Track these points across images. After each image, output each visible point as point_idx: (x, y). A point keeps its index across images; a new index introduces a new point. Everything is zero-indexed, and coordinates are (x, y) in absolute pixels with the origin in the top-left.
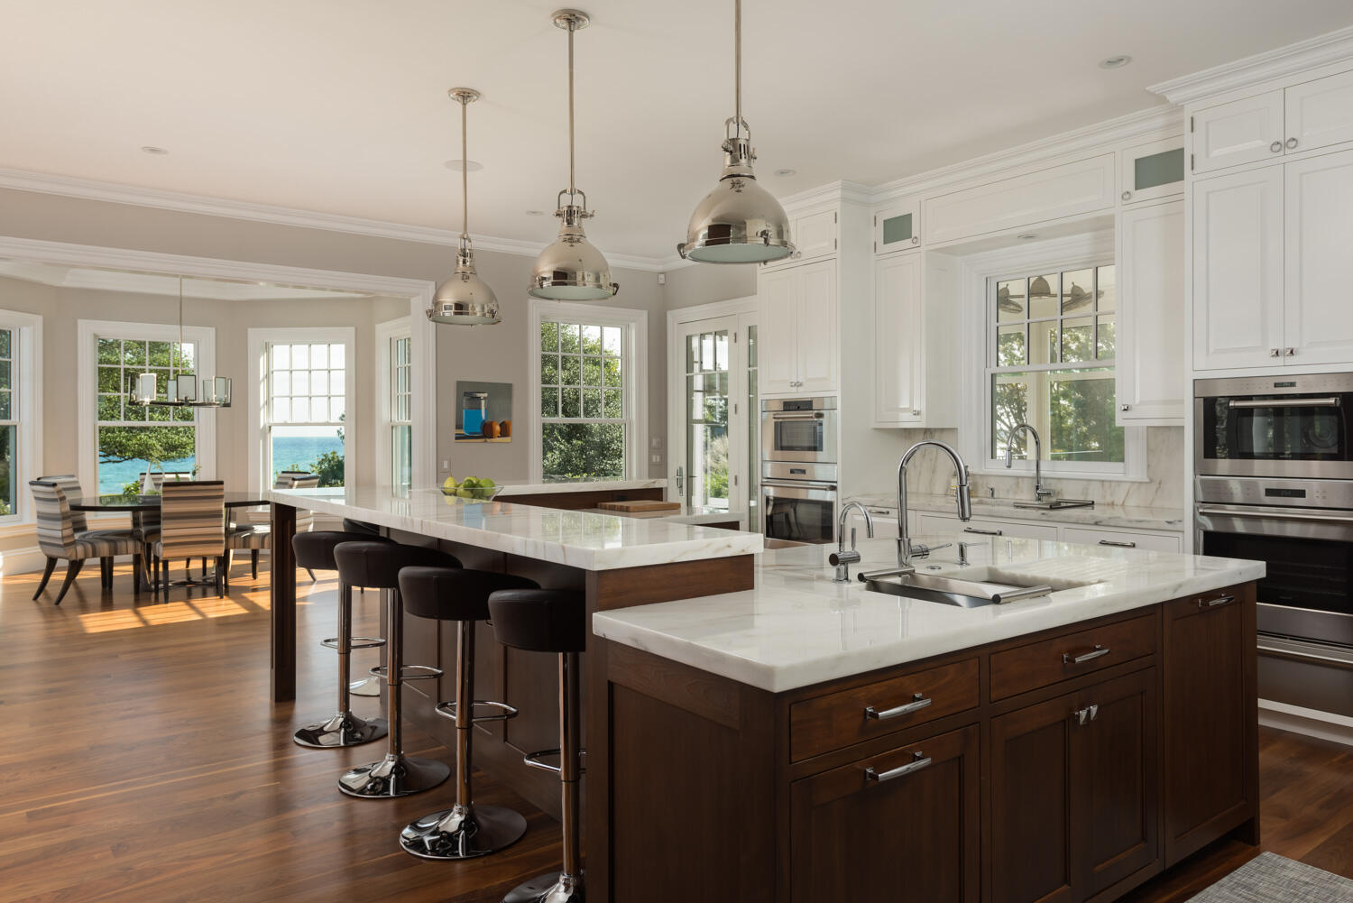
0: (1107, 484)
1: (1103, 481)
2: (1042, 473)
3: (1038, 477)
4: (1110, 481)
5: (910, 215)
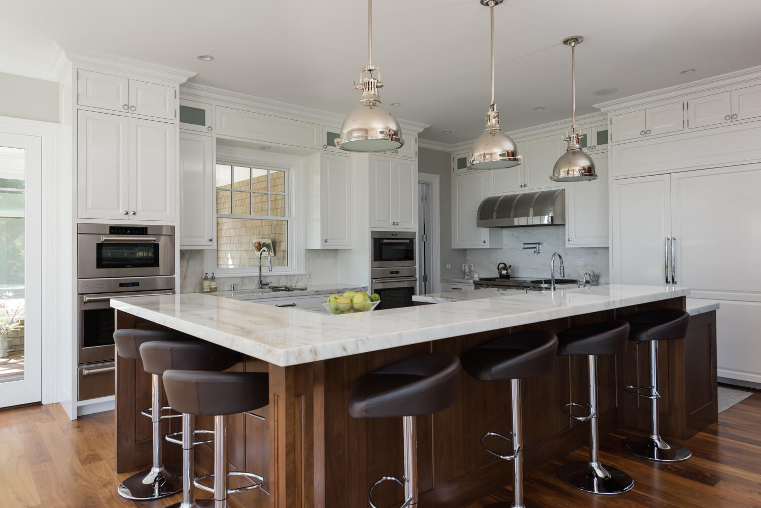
0: (288, 277)
1: (286, 276)
2: (262, 274)
4: (290, 275)
5: (204, 110)
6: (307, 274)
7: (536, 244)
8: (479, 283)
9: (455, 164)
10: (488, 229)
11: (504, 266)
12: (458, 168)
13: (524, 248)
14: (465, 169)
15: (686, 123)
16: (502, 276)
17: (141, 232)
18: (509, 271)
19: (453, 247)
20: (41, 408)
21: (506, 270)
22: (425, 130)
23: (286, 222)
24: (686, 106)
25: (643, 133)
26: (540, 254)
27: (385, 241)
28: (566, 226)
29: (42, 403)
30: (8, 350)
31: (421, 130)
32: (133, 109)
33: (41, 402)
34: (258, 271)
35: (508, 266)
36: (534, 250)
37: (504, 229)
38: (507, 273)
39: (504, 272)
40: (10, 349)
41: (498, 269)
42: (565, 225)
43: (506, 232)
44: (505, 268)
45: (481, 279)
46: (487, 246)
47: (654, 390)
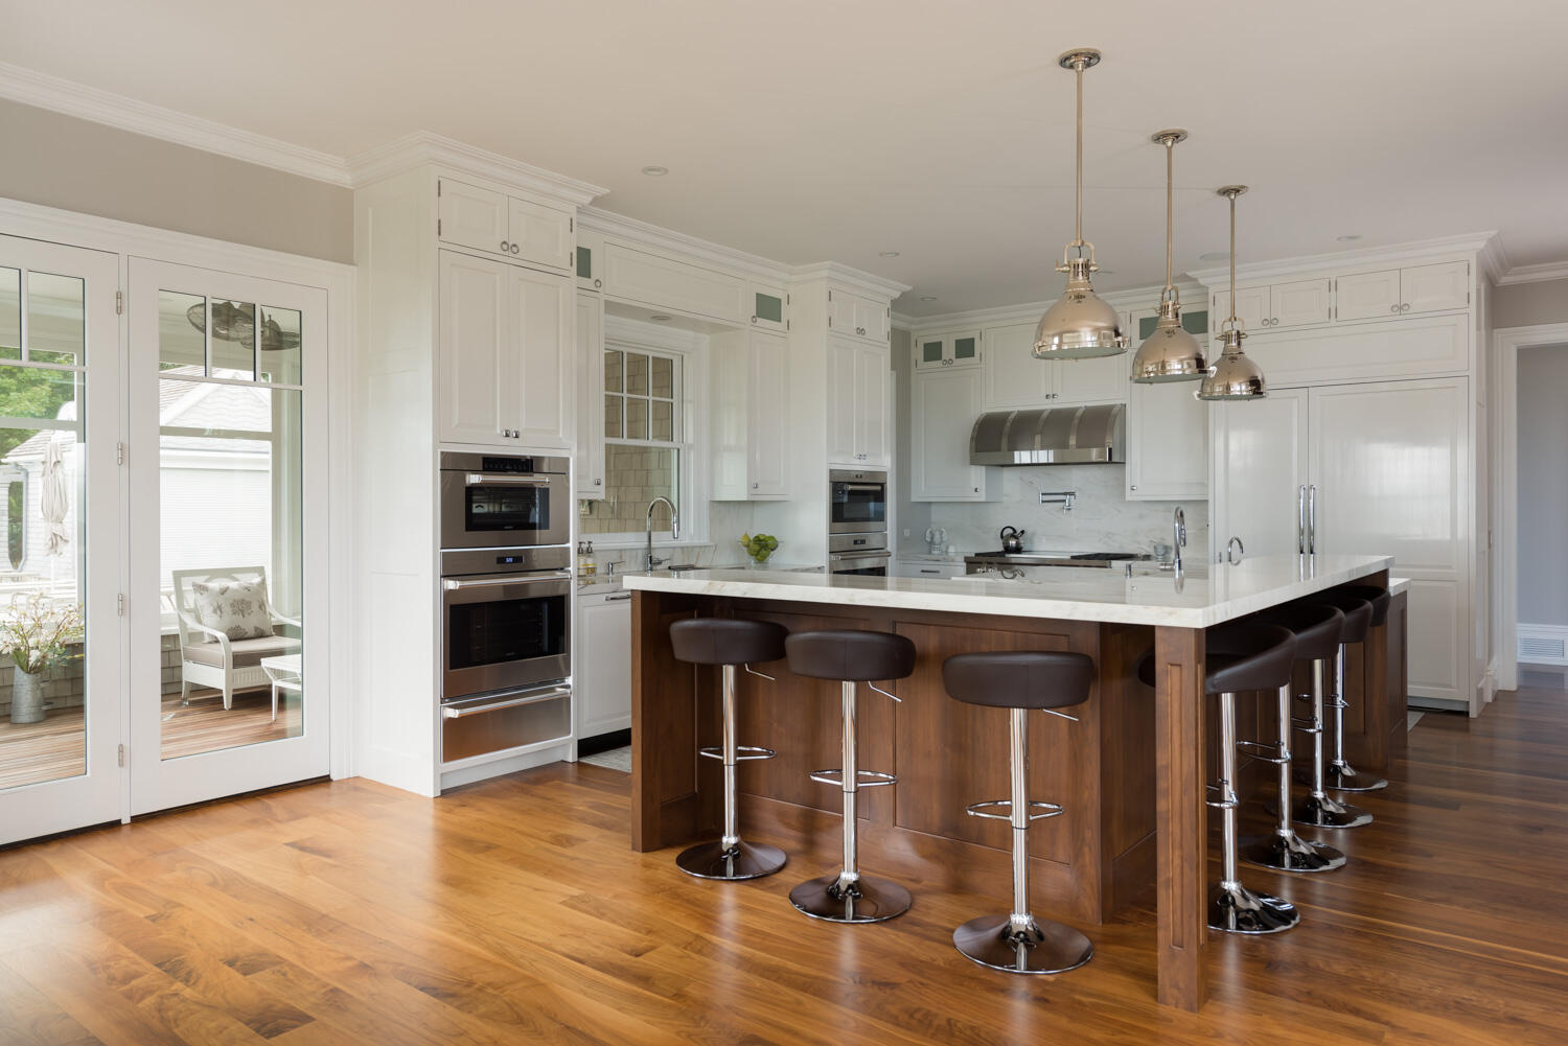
3: (649, 548)
5: (589, 250)
6: (710, 544)
7: (1065, 494)
8: (975, 560)
9: (918, 353)
10: (983, 468)
11: (1011, 531)
12: (925, 360)
13: (1043, 502)
14: (938, 363)
15: (1333, 313)
16: (1008, 550)
17: (525, 468)
18: (1021, 541)
19: (914, 499)
20: (329, 787)
21: (1016, 538)
22: (904, 294)
23: (676, 451)
24: (1333, 286)
25: (1266, 322)
26: (1073, 511)
27: (850, 487)
28: (1127, 466)
29: (332, 777)
30: (45, 708)
31: (897, 295)
32: (515, 249)
33: (329, 776)
34: (646, 539)
35: (1019, 531)
36: (1061, 504)
37: (1005, 469)
38: (1017, 543)
39: (1013, 543)
40: (47, 704)
41: (1002, 537)
42: (1124, 463)
43: (1007, 474)
44: (1013, 536)
45: (977, 555)
46: (981, 497)
47: (1339, 699)
